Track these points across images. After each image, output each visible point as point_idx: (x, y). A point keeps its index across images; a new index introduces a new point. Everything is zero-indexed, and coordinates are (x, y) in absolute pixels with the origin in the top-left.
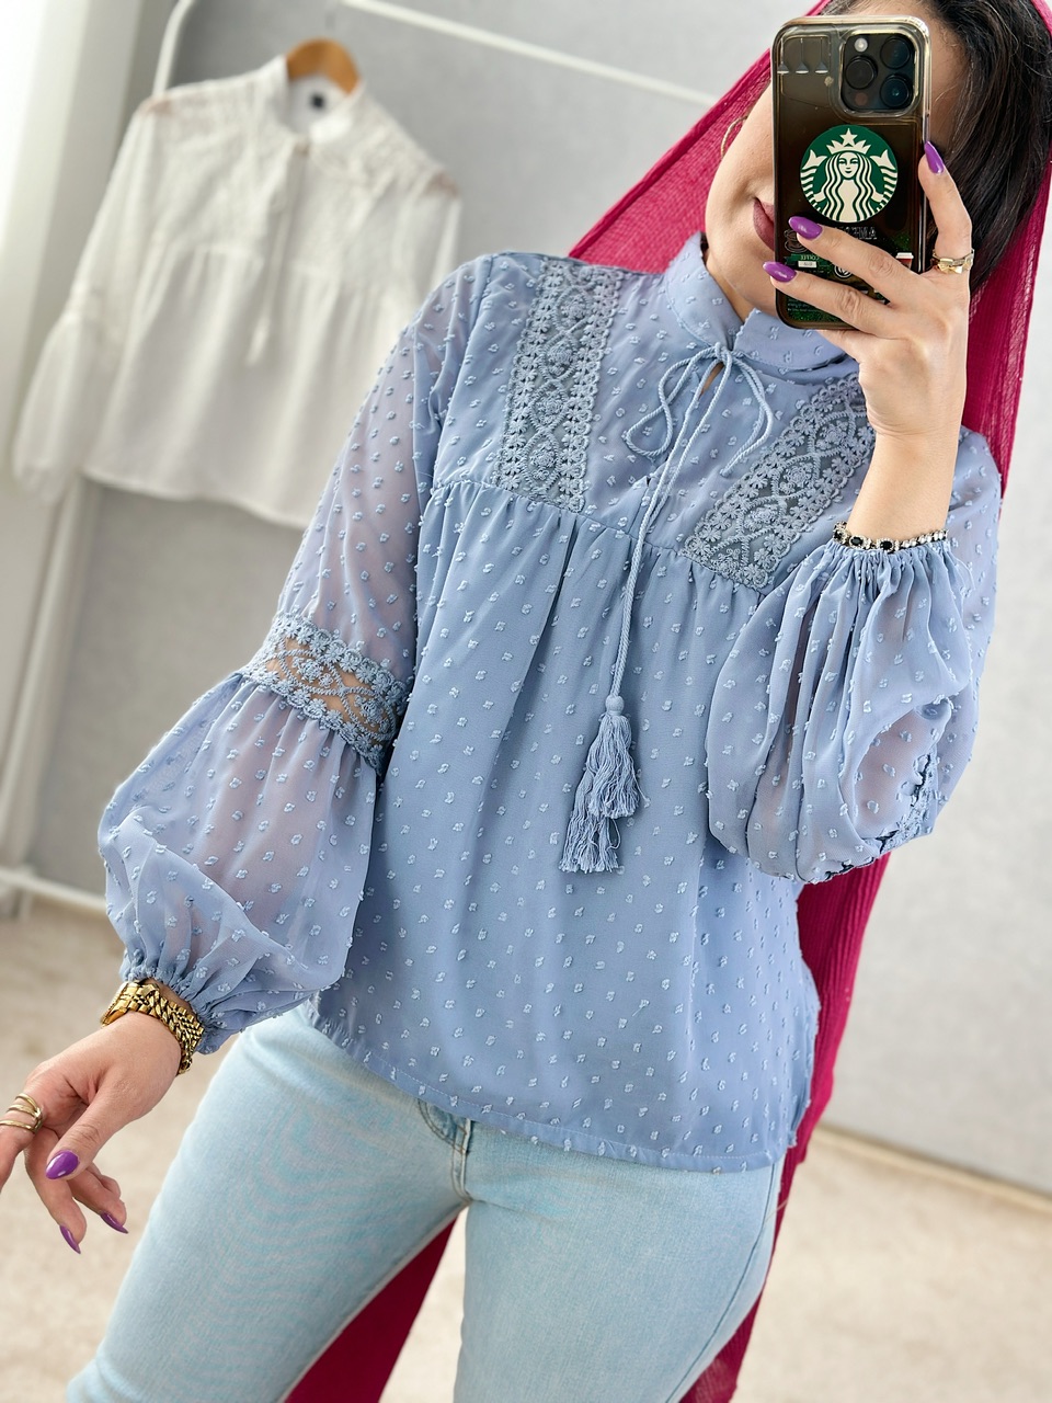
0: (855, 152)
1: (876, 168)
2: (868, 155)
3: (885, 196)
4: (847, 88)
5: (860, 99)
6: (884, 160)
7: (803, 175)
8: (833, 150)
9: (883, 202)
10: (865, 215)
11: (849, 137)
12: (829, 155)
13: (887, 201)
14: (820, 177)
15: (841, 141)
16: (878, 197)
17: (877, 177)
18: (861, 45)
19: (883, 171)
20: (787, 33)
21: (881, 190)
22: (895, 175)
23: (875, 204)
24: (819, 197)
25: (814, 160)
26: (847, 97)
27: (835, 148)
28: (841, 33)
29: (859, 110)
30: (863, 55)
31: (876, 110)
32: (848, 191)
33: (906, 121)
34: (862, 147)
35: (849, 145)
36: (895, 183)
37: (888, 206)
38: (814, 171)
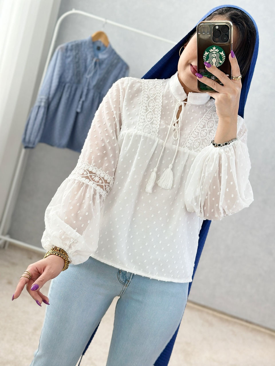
0: (216, 52)
1: (220, 55)
2: (219, 52)
3: (223, 62)
4: (214, 37)
5: (217, 39)
6: (222, 53)
7: (204, 57)
8: (211, 51)
9: (222, 63)
10: (218, 66)
11: (214, 48)
12: (210, 52)
13: (223, 63)
14: (208, 57)
15: (213, 49)
16: (221, 62)
17: (221, 57)
18: (217, 27)
19: (222, 56)
20: (201, 25)
21: (221, 60)
22: (225, 57)
23: (220, 63)
24: (208, 62)
25: (206, 53)
26: (214, 39)
27: (211, 50)
28: (213, 25)
29: (216, 42)
30: (218, 30)
31: (220, 42)
32: (214, 60)
33: (227, 45)
34: (217, 50)
35: (214, 50)
36: (225, 58)
37: (223, 64)
38: (206, 56)
